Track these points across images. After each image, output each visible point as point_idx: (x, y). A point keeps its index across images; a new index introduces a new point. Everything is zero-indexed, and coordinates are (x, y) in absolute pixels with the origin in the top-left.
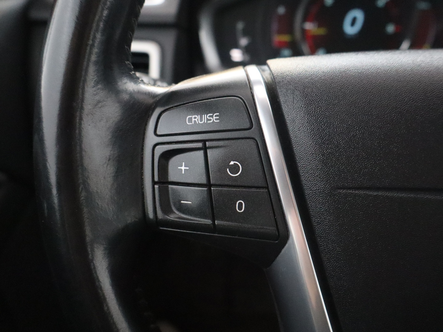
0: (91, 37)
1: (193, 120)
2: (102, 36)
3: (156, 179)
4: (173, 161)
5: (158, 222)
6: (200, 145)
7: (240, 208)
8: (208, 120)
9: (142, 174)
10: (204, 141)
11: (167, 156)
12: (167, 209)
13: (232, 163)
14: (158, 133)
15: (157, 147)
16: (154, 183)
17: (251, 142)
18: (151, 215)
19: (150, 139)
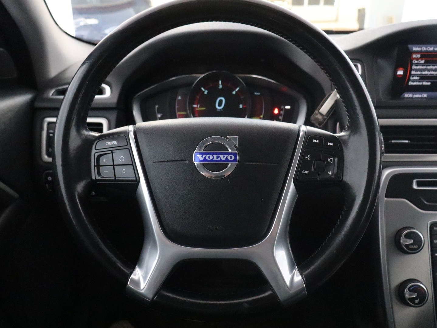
0: (73, 117)
1: (108, 143)
2: (76, 116)
3: (96, 165)
4: (101, 158)
5: (96, 180)
6: (110, 152)
7: (124, 172)
8: (113, 143)
9: (91, 158)
10: (112, 151)
11: (99, 156)
12: (99, 174)
13: (121, 157)
14: (96, 149)
15: (96, 154)
16: (95, 166)
17: (128, 150)
18: (94, 178)
19: (94, 151)
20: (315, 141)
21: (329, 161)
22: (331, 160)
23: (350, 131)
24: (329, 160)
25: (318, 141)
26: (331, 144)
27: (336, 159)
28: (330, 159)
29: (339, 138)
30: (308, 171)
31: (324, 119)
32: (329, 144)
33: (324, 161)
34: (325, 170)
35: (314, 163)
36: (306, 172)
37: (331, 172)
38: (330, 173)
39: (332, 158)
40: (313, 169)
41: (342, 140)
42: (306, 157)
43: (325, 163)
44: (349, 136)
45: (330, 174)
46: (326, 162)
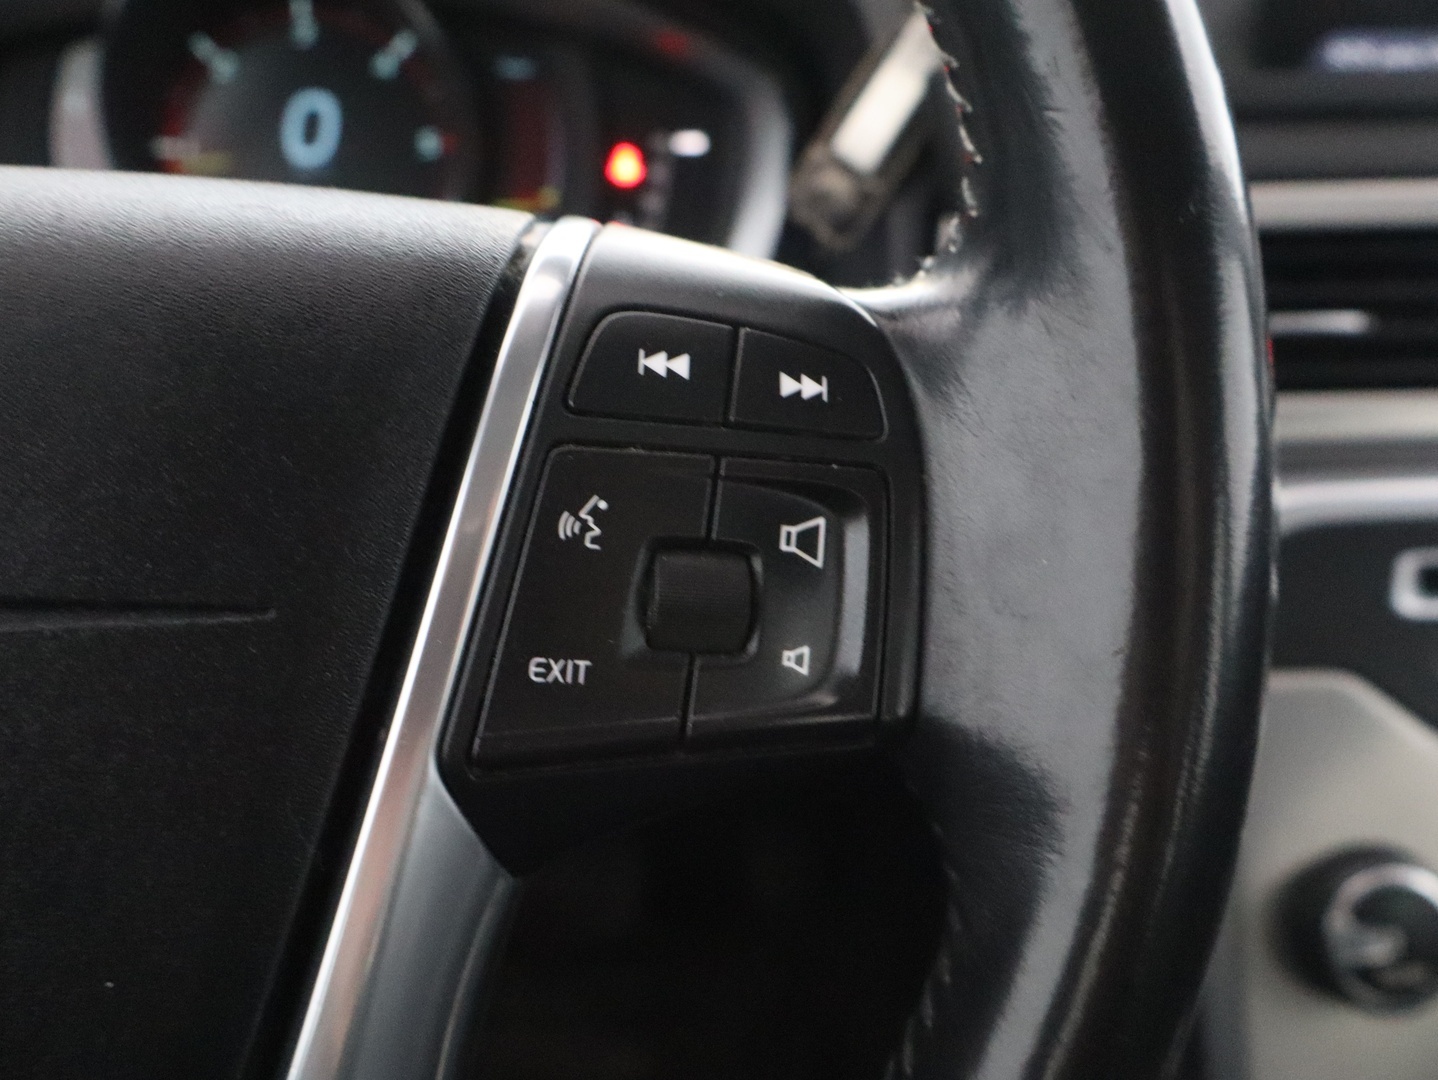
20: (658, 363)
21: (793, 549)
22: (807, 540)
23: (984, 263)
24: (788, 541)
25: (682, 366)
26: (809, 388)
27: (858, 540)
28: (794, 530)
29: (888, 327)
30: (583, 664)
31: (864, 197)
32: (788, 385)
33: (743, 553)
34: (748, 639)
35: (648, 574)
36: (563, 672)
37: (805, 650)
38: (799, 660)
39: (821, 522)
40: (633, 640)
41: (909, 342)
42: (566, 526)
43: (751, 572)
44: (975, 308)
45: (804, 670)
46: (758, 564)
